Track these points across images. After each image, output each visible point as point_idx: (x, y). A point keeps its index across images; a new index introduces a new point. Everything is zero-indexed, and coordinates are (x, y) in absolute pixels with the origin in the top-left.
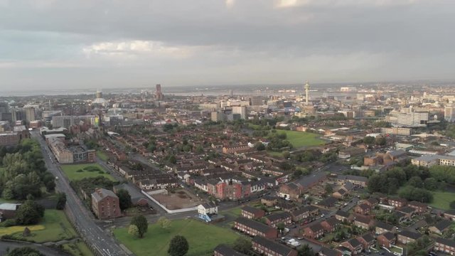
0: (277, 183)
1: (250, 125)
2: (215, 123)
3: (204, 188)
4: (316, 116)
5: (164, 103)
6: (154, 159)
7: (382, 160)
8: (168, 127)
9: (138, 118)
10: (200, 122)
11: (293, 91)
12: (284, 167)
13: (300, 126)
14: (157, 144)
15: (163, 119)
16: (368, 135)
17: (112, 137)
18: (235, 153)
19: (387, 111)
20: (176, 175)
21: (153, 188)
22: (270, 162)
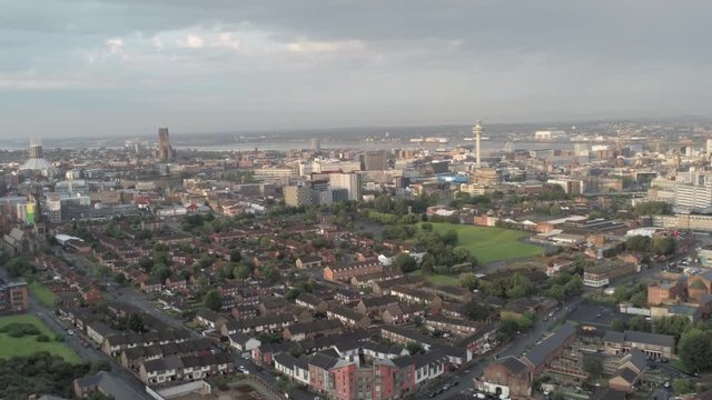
0: (469, 357)
1: (373, 214)
2: (294, 211)
3: (301, 376)
4: (505, 191)
5: (178, 168)
6: (169, 300)
7: (686, 290)
8: (193, 222)
9: (123, 201)
10: (262, 208)
11: (442, 140)
12: (473, 314)
13: (479, 215)
14: (172, 263)
15: (181, 204)
16: (631, 233)
17: (65, 247)
18: (354, 280)
19: (646, 178)
20: (225, 339)
21: (173, 378)
22: (438, 301)
